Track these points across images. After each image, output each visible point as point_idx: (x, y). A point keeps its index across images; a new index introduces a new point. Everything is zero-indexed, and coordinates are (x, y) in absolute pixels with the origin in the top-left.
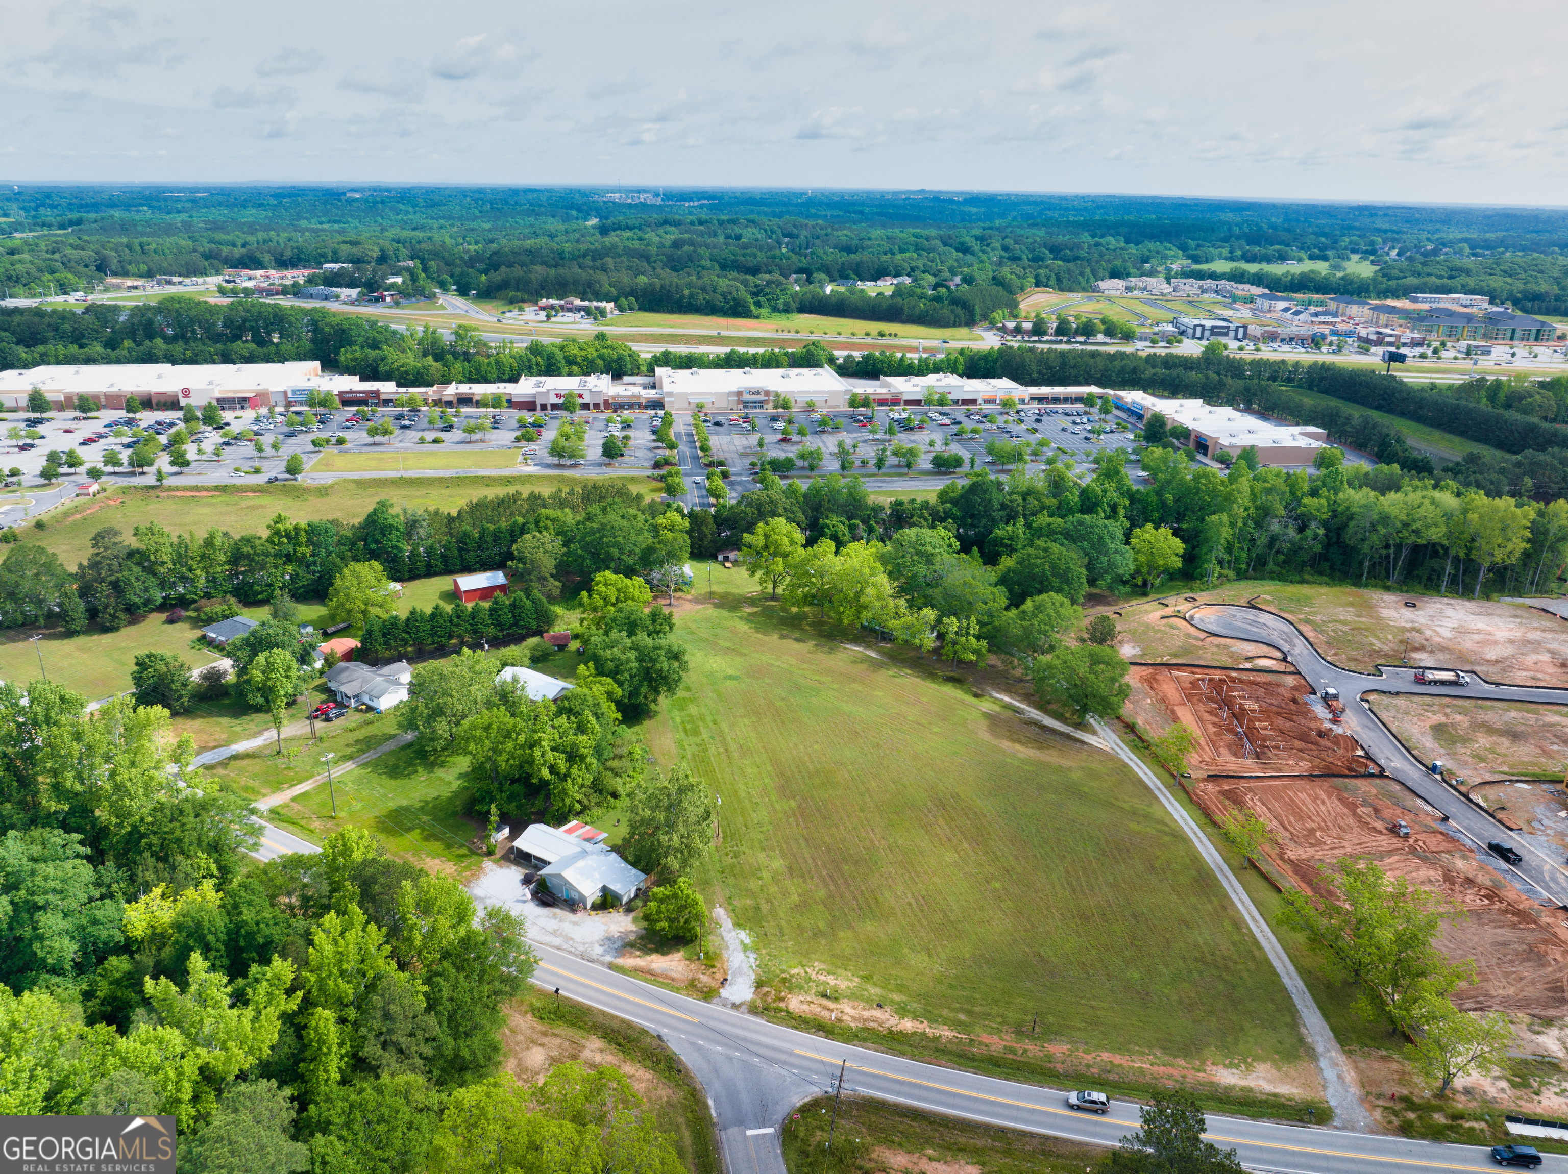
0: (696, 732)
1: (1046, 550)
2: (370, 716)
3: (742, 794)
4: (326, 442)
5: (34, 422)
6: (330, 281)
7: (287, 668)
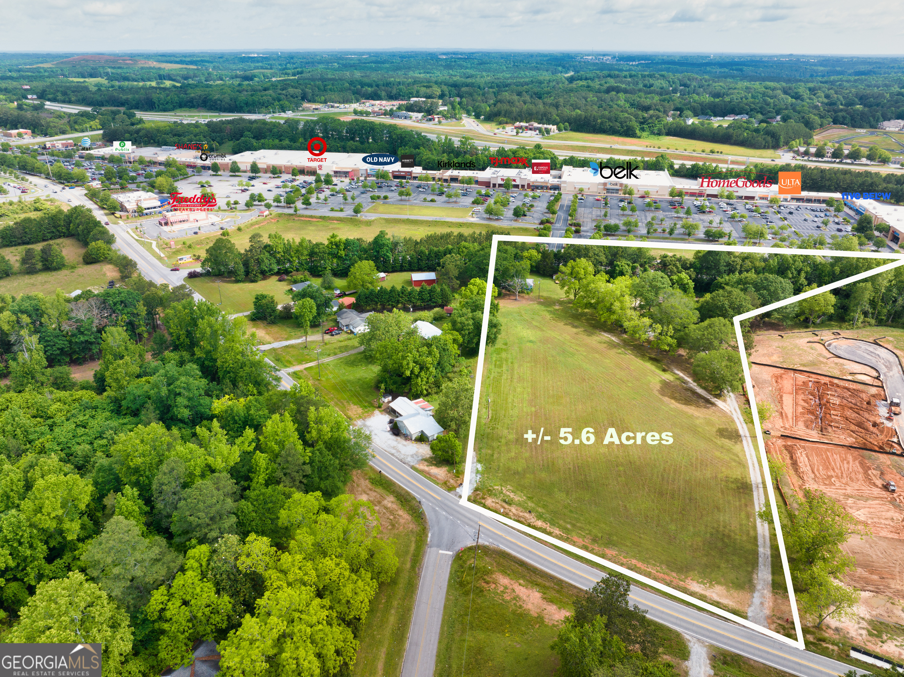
0: (500, 366)
1: (730, 292)
2: (351, 336)
3: (510, 400)
4: (379, 197)
5: (251, 178)
6: (410, 108)
7: (311, 308)
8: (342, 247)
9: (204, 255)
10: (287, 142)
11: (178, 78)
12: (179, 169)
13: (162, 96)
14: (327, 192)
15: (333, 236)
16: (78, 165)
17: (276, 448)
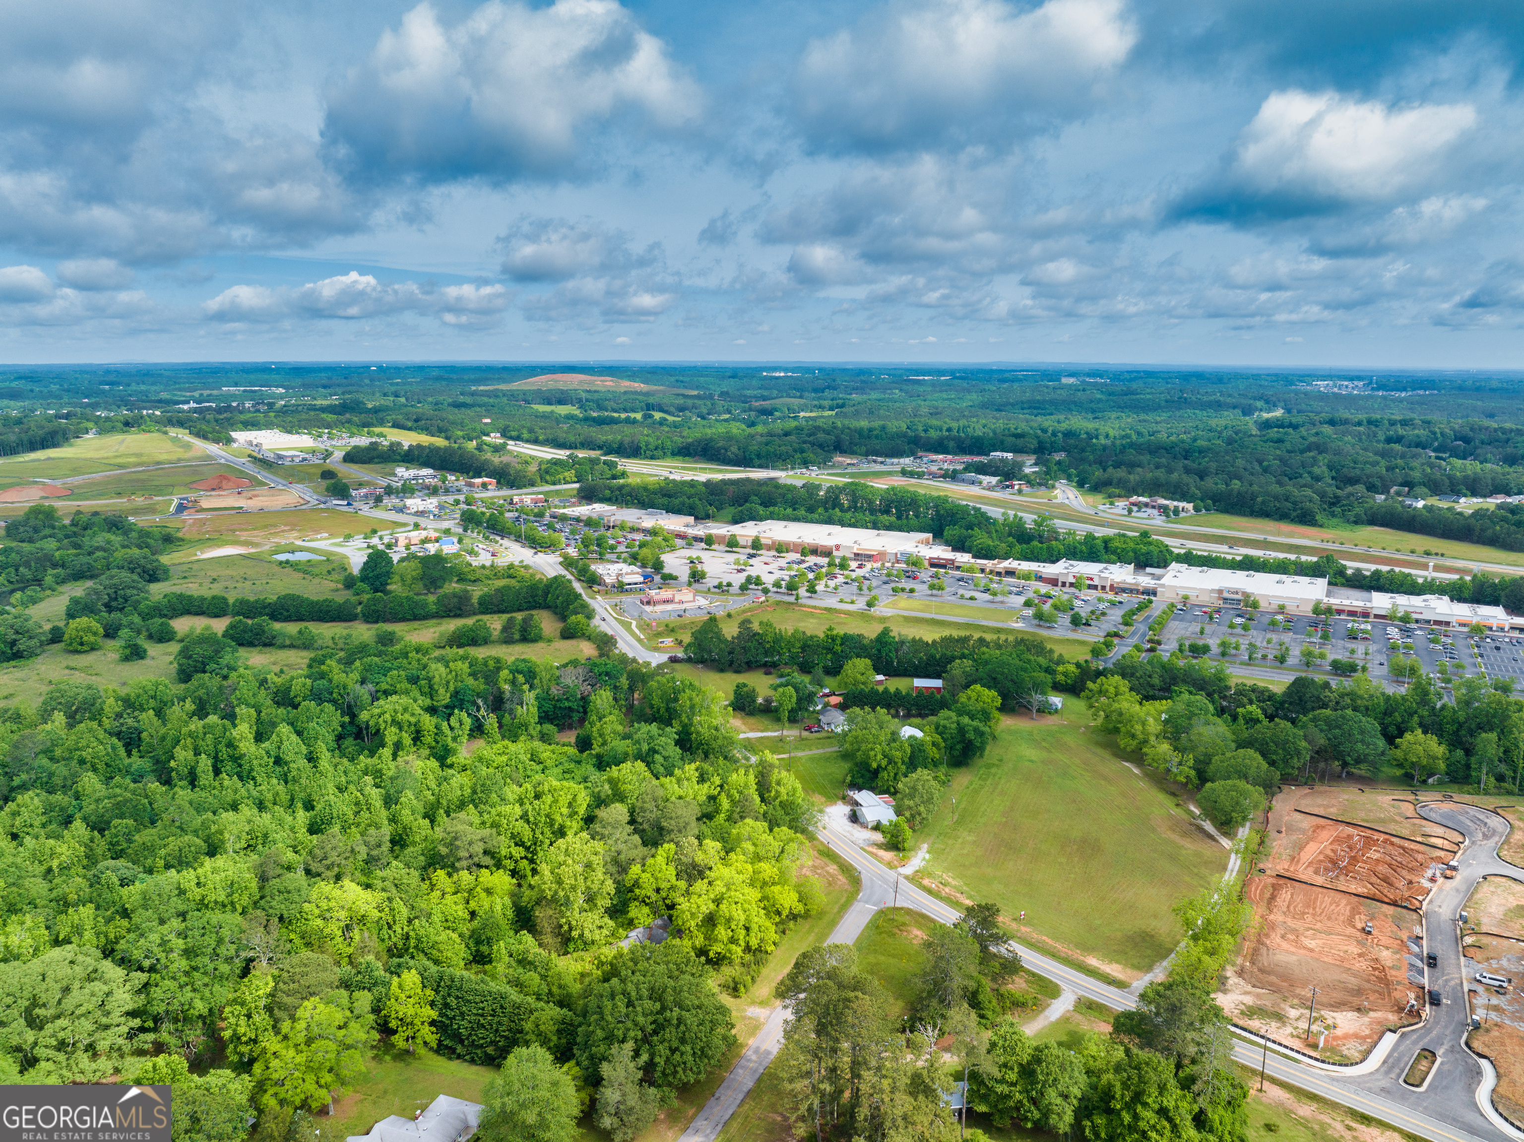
2: (830, 735)
3: (982, 809)
4: (903, 590)
5: (751, 556)
6: (982, 470)
7: (791, 697)
8: (838, 642)
9: (687, 639)
10: (802, 512)
11: (672, 409)
12: (665, 540)
13: (651, 440)
14: (841, 579)
15: (830, 629)
16: (550, 527)
17: (737, 796)
